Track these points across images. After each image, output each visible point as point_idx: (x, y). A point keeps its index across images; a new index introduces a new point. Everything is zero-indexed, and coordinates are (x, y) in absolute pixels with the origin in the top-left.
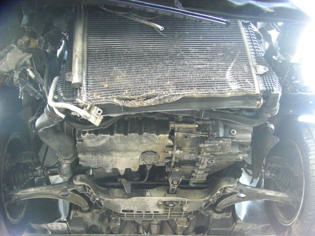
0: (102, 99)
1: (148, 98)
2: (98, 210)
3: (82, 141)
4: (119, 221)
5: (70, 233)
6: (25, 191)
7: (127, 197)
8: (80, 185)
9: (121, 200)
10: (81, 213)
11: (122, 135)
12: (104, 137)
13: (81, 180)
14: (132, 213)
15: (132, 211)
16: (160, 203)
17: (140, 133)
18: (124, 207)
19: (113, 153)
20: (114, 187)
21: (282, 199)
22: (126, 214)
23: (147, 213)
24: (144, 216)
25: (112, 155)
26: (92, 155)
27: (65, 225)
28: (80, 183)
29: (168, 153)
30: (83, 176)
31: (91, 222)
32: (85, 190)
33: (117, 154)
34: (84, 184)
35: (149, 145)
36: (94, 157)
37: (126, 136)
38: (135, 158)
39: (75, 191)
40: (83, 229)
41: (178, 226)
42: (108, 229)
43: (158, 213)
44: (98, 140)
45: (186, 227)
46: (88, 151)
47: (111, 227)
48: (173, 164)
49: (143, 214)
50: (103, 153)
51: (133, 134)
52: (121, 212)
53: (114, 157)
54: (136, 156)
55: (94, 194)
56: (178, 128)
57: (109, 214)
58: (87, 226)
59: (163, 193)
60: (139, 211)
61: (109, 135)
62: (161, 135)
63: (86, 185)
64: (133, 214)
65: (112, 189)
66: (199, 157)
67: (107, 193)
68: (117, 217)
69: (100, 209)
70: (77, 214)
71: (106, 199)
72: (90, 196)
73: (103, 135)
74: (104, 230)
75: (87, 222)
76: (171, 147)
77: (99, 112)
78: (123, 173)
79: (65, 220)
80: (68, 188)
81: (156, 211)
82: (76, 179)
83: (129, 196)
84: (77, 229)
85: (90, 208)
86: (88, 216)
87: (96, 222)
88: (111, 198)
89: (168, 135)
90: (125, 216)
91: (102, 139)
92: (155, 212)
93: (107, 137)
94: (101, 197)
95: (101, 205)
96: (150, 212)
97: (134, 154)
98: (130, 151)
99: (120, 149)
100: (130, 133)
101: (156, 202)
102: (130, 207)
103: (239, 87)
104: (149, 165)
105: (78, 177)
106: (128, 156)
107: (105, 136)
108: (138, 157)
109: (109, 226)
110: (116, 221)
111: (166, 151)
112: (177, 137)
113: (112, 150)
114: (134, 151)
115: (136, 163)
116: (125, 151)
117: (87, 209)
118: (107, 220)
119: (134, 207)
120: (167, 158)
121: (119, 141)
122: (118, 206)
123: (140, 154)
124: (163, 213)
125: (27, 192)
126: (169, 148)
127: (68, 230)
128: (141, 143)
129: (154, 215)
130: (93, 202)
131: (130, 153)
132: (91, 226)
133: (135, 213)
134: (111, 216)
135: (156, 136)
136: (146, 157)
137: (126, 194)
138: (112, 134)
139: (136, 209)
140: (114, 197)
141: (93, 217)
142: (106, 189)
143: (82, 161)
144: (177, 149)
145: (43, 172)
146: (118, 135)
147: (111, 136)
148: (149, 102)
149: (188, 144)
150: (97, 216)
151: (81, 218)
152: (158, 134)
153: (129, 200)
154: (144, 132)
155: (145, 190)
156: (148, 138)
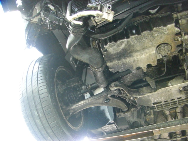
2: (135, 109)
3: (106, 51)
4: (152, 114)
5: (119, 131)
6: (77, 105)
7: (154, 91)
8: (116, 90)
9: (149, 94)
10: (123, 114)
11: (136, 35)
12: (122, 42)
13: (115, 86)
14: (160, 104)
15: (161, 102)
16: (181, 89)
17: (151, 30)
18: (154, 100)
19: (134, 54)
20: (142, 87)
22: (157, 106)
23: (172, 101)
24: (170, 104)
25: (133, 56)
26: (117, 60)
27: (114, 126)
28: (115, 88)
29: (178, 40)
30: (117, 83)
31: (132, 120)
32: (120, 93)
33: (137, 54)
34: (118, 88)
35: (161, 38)
36: (119, 62)
37: (140, 36)
38: (152, 53)
39: (113, 96)
40: (128, 126)
42: (146, 121)
43: (181, 99)
44: (119, 46)
46: (113, 59)
47: (148, 120)
48: (184, 51)
49: (169, 103)
50: (125, 57)
51: (145, 32)
52: (152, 105)
53: (135, 57)
54: (152, 51)
55: (128, 95)
56: (181, 16)
57: (143, 110)
58: (130, 123)
59: (182, 81)
60: (166, 100)
61: (126, 40)
62: (169, 26)
63: (120, 88)
64: (162, 105)
65: (141, 88)
67: (138, 92)
68: (150, 110)
69: (136, 107)
70: (121, 115)
71: (138, 97)
72: (126, 98)
73: (121, 41)
74: (143, 123)
75: (129, 121)
77: (109, 7)
78: (146, 70)
79: (113, 122)
80: (108, 95)
81: (179, 97)
82: (111, 86)
83: (155, 90)
84: (123, 127)
85: (129, 109)
86: (128, 114)
87: (136, 119)
88: (141, 95)
89: (174, 24)
90: (156, 108)
91: (121, 44)
92: (178, 99)
93: (125, 41)
94: (134, 96)
95: (136, 104)
96: (174, 99)
97: (151, 49)
98: (146, 48)
99: (138, 49)
100: (142, 32)
101: (177, 89)
102: (158, 99)
104: (164, 56)
105: (113, 84)
106: (146, 53)
107: (123, 40)
108: (154, 52)
109: (146, 119)
110: (150, 114)
111: (176, 39)
112: (182, 25)
113: (132, 52)
114: (150, 47)
115: (154, 58)
116: (142, 49)
117: (126, 109)
118: (143, 115)
119: (161, 98)
120: (178, 46)
121: (135, 41)
122: (149, 101)
123: (155, 48)
124: (185, 98)
125: (78, 105)
126: (178, 36)
127: (118, 129)
128: (154, 37)
129: (178, 101)
130: (130, 102)
131: (147, 50)
132: (133, 123)
133: (163, 103)
134: (145, 111)
135: (165, 28)
136: (161, 50)
137: (152, 89)
138: (128, 37)
139: (163, 99)
140: (144, 94)
141: (132, 115)
142: (136, 89)
143: (111, 68)
144: (185, 35)
145: (86, 87)
146: (133, 37)
147: (127, 40)
150: (135, 114)
151: (124, 118)
152: (165, 26)
153: (156, 92)
154: (153, 28)
155: (166, 82)
156: (158, 32)
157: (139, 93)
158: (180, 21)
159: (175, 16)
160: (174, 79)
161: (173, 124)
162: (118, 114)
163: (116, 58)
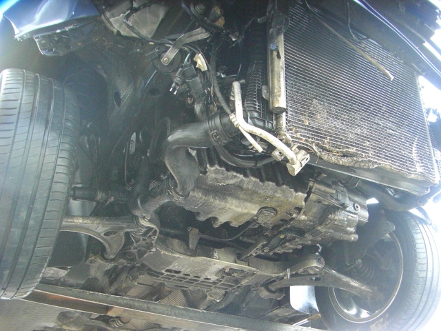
0: (301, 139)
1: (345, 156)
3: (205, 173)
6: (69, 220)
7: (189, 254)
9: (182, 256)
10: (102, 262)
11: (258, 180)
12: (235, 176)
13: (151, 221)
15: (179, 273)
17: (278, 184)
18: (175, 266)
19: (229, 199)
21: (361, 291)
22: (166, 275)
23: (194, 278)
25: (226, 202)
26: (203, 194)
27: (63, 273)
28: (148, 224)
29: (292, 215)
33: (234, 201)
34: (152, 226)
36: (204, 197)
37: (261, 183)
41: (209, 298)
43: (207, 281)
44: (226, 178)
45: (218, 301)
49: (186, 279)
50: (217, 196)
51: (271, 183)
52: (163, 271)
53: (227, 205)
54: (254, 209)
55: (153, 242)
56: (315, 189)
59: (233, 258)
61: (242, 176)
62: (300, 194)
63: (156, 229)
64: (174, 276)
65: (171, 239)
66: (319, 228)
67: (164, 244)
70: (95, 262)
71: (163, 252)
73: (235, 174)
76: (299, 209)
77: (307, 159)
80: (127, 227)
81: (209, 277)
82: (145, 218)
88: (169, 251)
89: (305, 195)
90: (162, 276)
91: (231, 178)
93: (238, 178)
94: (159, 249)
97: (254, 206)
98: (251, 201)
99: (241, 197)
100: (268, 180)
101: (222, 267)
103: (422, 171)
104: (258, 223)
106: (246, 208)
107: (238, 175)
108: (256, 212)
111: (291, 213)
112: (310, 200)
113: (231, 195)
114: (255, 203)
116: (245, 200)
117: (112, 256)
119: (188, 268)
120: (283, 220)
121: (251, 187)
123: (259, 208)
125: (71, 222)
126: (296, 211)
129: (201, 281)
131: (249, 205)
133: (180, 275)
135: (294, 193)
136: (263, 214)
137: (189, 249)
138: (246, 176)
139: (187, 271)
140: (173, 251)
144: (303, 214)
146: (254, 179)
147: (243, 178)
148: (346, 161)
149: (314, 210)
152: (296, 191)
153: (193, 258)
154: (283, 184)
155: (211, 248)
156: (284, 192)
157: (167, 246)
158: (312, 195)
159: (311, 184)
160: (223, 249)
161: (155, 309)
162: (93, 258)
163: (204, 189)
